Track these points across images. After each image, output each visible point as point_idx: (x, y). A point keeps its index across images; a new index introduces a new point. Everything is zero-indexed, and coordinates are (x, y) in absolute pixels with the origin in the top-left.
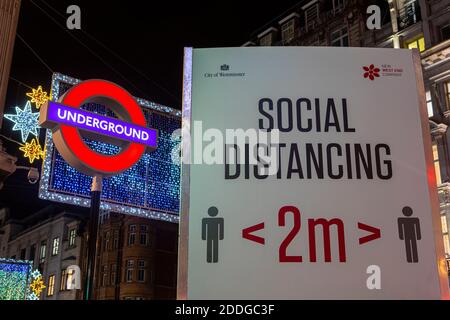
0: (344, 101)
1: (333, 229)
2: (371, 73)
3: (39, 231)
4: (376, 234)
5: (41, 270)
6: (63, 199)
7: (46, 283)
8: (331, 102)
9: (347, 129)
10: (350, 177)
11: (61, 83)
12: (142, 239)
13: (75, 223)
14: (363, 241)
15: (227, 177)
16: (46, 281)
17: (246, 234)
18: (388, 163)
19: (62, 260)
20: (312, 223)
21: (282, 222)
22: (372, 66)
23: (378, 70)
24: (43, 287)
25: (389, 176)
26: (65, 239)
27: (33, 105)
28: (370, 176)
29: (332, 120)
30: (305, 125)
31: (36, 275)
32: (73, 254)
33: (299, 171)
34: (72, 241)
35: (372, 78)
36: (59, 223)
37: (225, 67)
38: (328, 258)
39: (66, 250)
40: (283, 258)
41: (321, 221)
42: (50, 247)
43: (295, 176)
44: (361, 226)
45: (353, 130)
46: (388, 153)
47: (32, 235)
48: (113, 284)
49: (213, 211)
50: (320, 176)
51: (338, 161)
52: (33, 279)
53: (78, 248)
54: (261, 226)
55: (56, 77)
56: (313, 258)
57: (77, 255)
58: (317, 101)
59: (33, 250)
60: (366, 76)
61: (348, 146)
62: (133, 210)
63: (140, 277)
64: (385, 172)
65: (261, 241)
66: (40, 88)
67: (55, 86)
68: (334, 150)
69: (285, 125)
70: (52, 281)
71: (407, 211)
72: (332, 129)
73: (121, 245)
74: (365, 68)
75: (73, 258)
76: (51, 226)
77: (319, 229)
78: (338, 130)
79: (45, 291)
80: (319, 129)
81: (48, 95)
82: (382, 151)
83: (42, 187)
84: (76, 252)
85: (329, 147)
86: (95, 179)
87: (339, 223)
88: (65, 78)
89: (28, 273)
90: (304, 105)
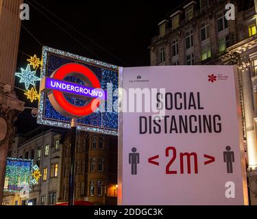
0: (198, 93)
1: (192, 157)
2: (212, 78)
3: (36, 141)
4: (213, 159)
5: (38, 165)
6: (52, 123)
7: (42, 173)
8: (192, 94)
9: (199, 108)
10: (200, 132)
11: (48, 52)
12: (101, 145)
13: (58, 135)
14: (206, 163)
15: (141, 133)
16: (42, 171)
17: (150, 160)
18: (220, 124)
19: (51, 159)
20: (182, 155)
21: (167, 155)
22: (213, 75)
23: (215, 77)
24: (40, 175)
25: (220, 131)
26: (52, 146)
27: (32, 66)
28: (210, 131)
29: (192, 103)
30: (179, 106)
31: (36, 168)
32: (58, 155)
33: (176, 129)
34: (57, 147)
35: (212, 81)
36: (48, 136)
37: (139, 77)
38: (189, 172)
39: (54, 152)
40: (168, 172)
41: (186, 154)
42: (44, 151)
43: (174, 132)
44: (206, 156)
45: (203, 108)
46: (220, 119)
47: (32, 143)
48: (83, 173)
49: (134, 150)
50: (186, 132)
51: (195, 124)
52: (34, 170)
53: (61, 151)
54: (157, 157)
55: (45, 48)
56: (182, 172)
57: (61, 155)
58: (185, 93)
59: (33, 152)
60: (209, 80)
61: (200, 116)
62: (95, 129)
63: (100, 168)
64: (218, 129)
65: (157, 164)
66: (35, 56)
67: (45, 55)
68: (193, 118)
69: (169, 106)
70: (46, 171)
71: (228, 148)
72: (192, 108)
73: (87, 149)
74: (209, 76)
75: (58, 157)
76: (44, 138)
77: (185, 158)
78: (195, 108)
79: (41, 177)
80: (185, 108)
81: (40, 60)
82: (217, 118)
83: (39, 117)
84: (60, 154)
85: (191, 117)
86: (73, 120)
87: (195, 154)
88: (50, 49)
89: (31, 167)
90: (178, 96)
